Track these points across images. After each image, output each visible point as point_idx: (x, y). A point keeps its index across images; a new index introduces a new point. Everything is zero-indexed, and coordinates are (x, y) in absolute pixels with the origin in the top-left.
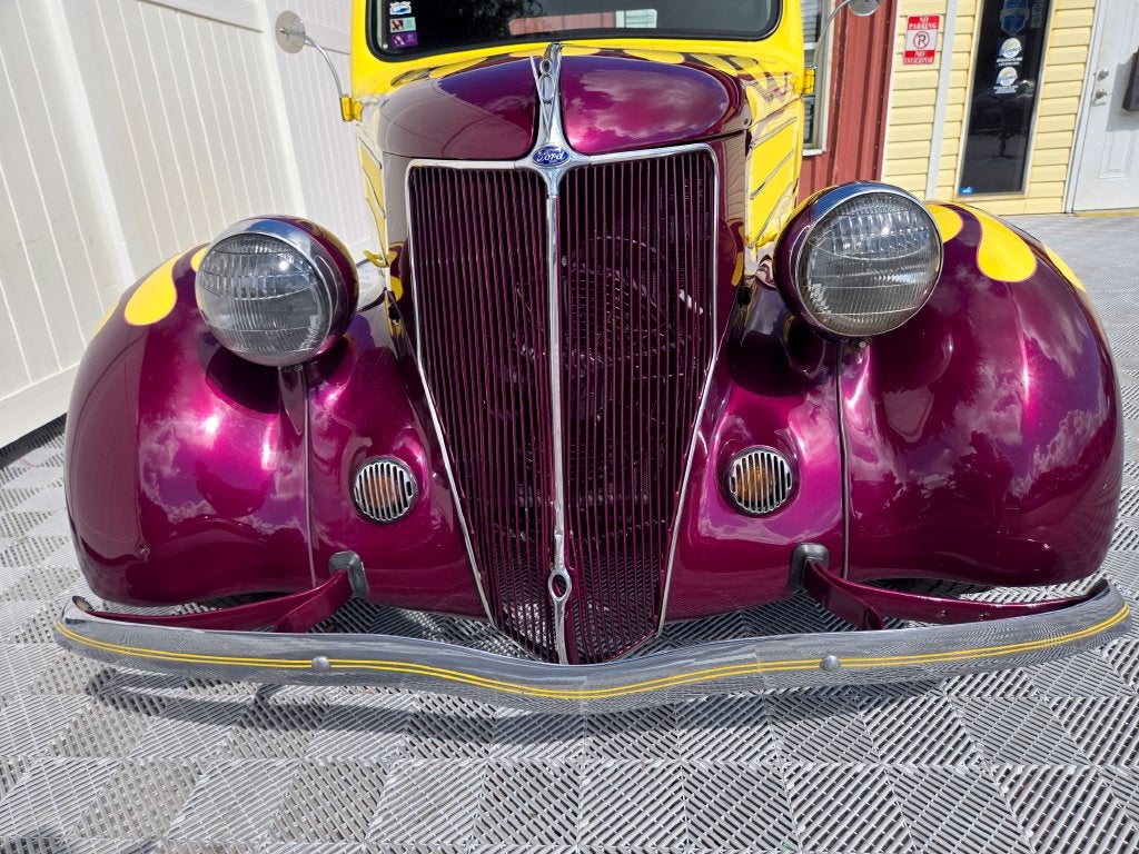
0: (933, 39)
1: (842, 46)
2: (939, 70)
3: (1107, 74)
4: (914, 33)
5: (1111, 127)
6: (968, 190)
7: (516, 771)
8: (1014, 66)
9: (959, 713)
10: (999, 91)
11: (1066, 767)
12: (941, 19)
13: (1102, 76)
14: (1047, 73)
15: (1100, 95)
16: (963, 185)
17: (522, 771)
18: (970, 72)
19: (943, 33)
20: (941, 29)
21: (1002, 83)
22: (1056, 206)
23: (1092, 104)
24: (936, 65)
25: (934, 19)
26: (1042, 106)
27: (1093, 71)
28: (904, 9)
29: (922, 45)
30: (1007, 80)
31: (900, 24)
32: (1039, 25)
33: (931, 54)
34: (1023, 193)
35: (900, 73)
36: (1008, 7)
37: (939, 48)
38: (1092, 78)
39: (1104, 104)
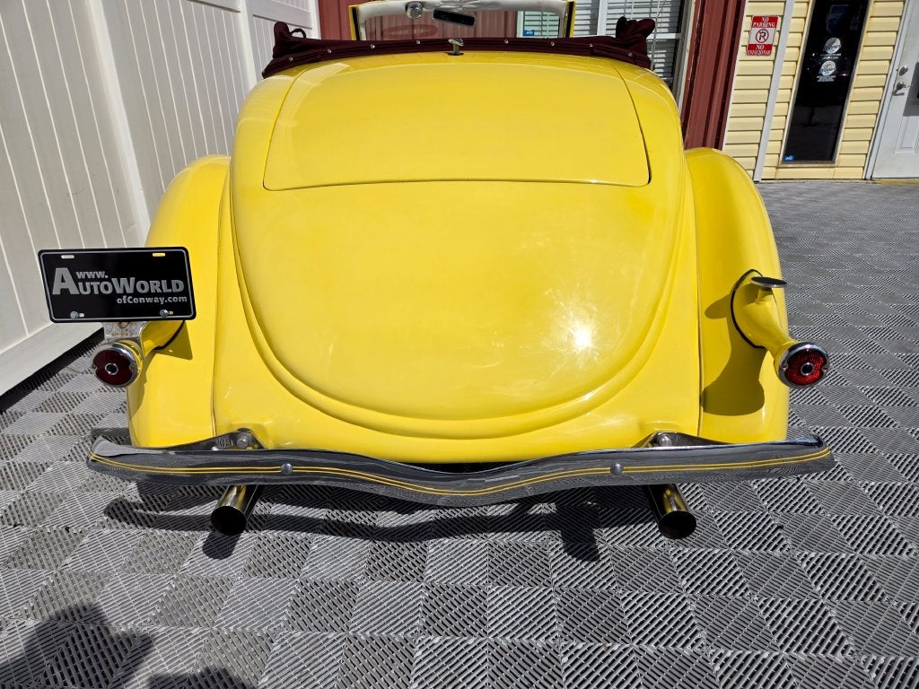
0: (772, 36)
1: (699, 38)
2: (774, 61)
3: (906, 70)
4: (757, 30)
5: (907, 113)
6: (790, 158)
7: (511, 649)
8: (834, 61)
9: (833, 613)
10: (821, 79)
11: (915, 659)
12: (780, 19)
13: (903, 71)
14: (860, 66)
15: (900, 87)
16: (787, 153)
17: (515, 649)
18: (799, 63)
19: (780, 32)
20: (778, 28)
21: (824, 73)
22: (858, 174)
23: (894, 94)
24: (772, 57)
25: (773, 20)
26: (854, 93)
27: (896, 68)
28: (750, 9)
29: (762, 40)
30: (828, 70)
31: (746, 22)
32: (856, 28)
33: (768, 47)
34: (834, 163)
35: (743, 61)
36: (833, 12)
37: (775, 43)
38: (895, 73)
39: (903, 94)
